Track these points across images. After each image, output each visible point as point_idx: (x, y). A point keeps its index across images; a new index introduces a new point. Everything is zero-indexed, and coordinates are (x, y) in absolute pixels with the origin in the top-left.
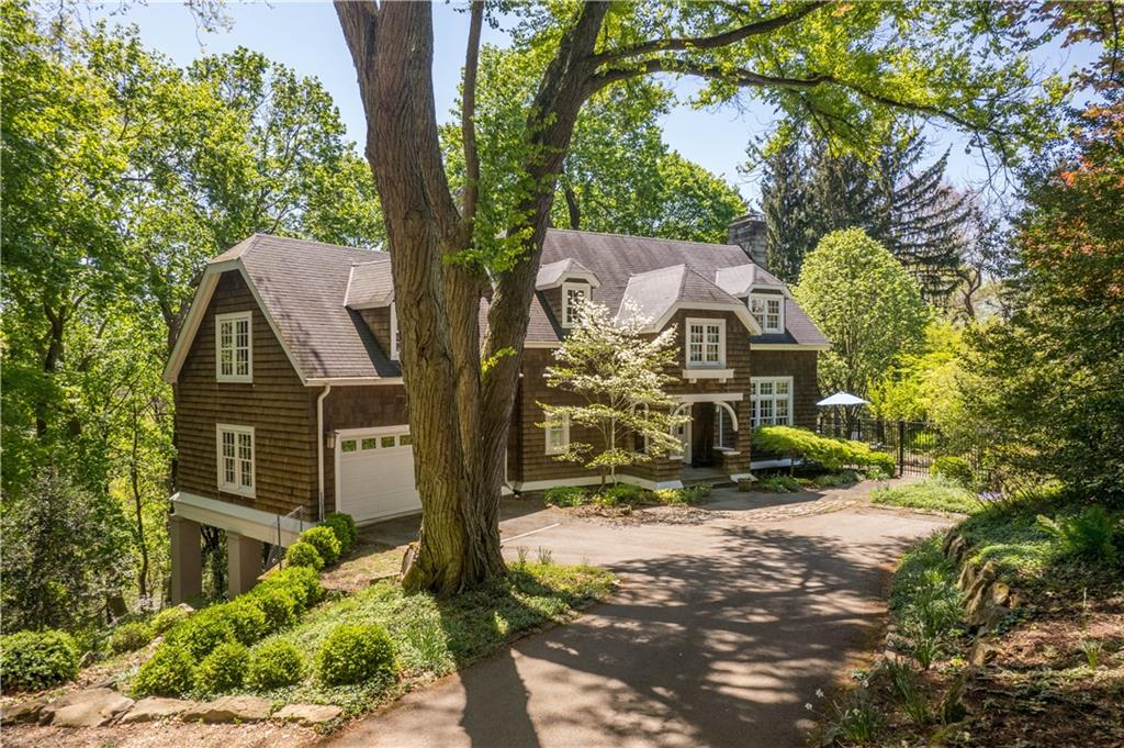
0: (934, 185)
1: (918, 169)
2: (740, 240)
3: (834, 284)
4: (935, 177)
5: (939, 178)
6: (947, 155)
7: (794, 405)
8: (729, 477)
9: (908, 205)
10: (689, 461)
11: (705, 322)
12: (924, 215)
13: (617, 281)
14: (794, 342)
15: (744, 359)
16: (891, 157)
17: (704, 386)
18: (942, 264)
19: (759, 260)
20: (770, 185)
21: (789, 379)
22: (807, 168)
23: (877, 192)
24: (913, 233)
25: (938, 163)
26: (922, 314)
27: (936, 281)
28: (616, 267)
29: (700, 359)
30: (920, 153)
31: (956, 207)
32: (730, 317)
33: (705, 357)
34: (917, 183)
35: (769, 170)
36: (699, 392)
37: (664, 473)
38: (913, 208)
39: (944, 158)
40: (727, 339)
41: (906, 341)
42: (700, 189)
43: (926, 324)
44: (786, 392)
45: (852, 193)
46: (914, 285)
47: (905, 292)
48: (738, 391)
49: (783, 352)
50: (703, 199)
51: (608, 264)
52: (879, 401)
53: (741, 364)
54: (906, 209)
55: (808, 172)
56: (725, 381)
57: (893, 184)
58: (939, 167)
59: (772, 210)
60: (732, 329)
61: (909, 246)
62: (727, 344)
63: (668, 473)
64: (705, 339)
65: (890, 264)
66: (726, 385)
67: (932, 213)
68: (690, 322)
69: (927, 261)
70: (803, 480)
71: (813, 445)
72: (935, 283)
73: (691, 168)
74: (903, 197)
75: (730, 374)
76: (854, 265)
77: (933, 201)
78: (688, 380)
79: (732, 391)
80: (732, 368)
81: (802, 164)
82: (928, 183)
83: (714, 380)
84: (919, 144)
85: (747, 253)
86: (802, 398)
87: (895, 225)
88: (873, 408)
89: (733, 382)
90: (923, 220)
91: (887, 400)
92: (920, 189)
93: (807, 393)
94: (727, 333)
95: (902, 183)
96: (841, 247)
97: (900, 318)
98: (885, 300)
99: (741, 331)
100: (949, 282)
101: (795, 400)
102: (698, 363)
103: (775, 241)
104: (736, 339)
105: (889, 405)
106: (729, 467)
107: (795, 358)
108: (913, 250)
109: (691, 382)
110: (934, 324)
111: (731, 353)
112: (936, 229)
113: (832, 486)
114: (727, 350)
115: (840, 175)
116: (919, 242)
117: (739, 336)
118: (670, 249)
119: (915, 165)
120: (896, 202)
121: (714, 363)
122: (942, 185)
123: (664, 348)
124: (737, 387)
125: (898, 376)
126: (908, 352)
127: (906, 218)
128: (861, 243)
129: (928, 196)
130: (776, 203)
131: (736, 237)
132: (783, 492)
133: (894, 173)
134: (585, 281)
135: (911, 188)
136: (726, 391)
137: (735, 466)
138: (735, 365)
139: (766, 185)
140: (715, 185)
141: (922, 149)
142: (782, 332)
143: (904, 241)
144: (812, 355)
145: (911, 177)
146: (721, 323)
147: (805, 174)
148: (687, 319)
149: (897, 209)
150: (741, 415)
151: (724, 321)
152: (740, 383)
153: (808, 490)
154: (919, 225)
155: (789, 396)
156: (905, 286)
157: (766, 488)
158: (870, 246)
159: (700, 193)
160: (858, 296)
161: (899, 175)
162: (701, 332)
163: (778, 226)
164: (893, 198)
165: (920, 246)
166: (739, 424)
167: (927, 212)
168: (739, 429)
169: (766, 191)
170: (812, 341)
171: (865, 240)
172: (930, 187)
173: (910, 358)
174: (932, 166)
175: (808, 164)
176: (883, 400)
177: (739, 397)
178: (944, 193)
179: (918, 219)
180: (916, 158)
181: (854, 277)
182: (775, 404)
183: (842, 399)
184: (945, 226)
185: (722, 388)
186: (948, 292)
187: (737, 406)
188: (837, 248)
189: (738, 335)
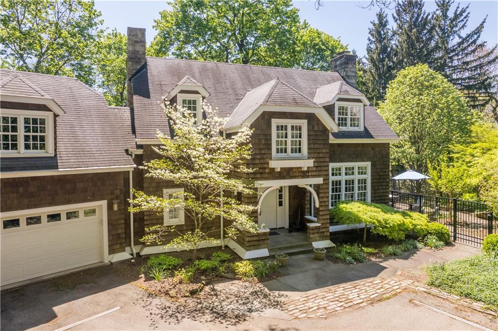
0: (474, 42)
1: (464, 33)
2: (338, 69)
3: (407, 99)
4: (476, 36)
5: (478, 37)
6: (484, 22)
7: (372, 183)
8: (311, 244)
9: (457, 55)
10: (287, 226)
11: (289, 122)
12: (468, 60)
13: (237, 95)
14: (371, 137)
15: (324, 151)
16: (446, 27)
17: (287, 173)
18: (480, 88)
19: (350, 81)
20: (372, 46)
21: (368, 165)
22: (394, 35)
23: (437, 48)
24: (460, 72)
25: (478, 28)
26: (469, 117)
27: (474, 99)
28: (239, 85)
29: (286, 152)
30: (465, 23)
31: (489, 54)
32: (311, 118)
33: (289, 150)
34: (464, 40)
35: (371, 38)
36: (284, 178)
37: (253, 243)
38: (460, 57)
39: (482, 24)
40: (309, 135)
41: (456, 136)
42: (323, 44)
43: (473, 124)
44: (365, 174)
45: (421, 49)
46: (462, 99)
47: (456, 103)
48: (319, 176)
49: (363, 145)
50: (325, 51)
51: (233, 84)
52: (436, 178)
53: (321, 155)
54: (456, 58)
55: (395, 38)
56: (306, 169)
57: (448, 43)
58: (478, 31)
59: (372, 60)
60: (313, 127)
61: (458, 79)
62: (309, 139)
63: (256, 243)
64: (289, 135)
65: (446, 85)
66: (308, 171)
67: (472, 59)
68: (275, 122)
69: (469, 88)
70: (370, 250)
71: (379, 222)
72: (474, 101)
73: (318, 34)
74: (454, 50)
75: (310, 163)
76: (422, 87)
77: (473, 51)
78: (274, 169)
79: (313, 176)
80: (313, 158)
81: (390, 33)
82: (471, 41)
83: (298, 168)
84: (465, 18)
85: (342, 77)
86: (378, 177)
87: (449, 67)
88: (432, 183)
89: (314, 169)
90: (467, 63)
91: (443, 177)
92: (465, 45)
93: (381, 174)
94: (309, 131)
95: (454, 41)
96: (412, 76)
97: (453, 120)
98: (442, 110)
99: (321, 129)
100: (484, 100)
101: (372, 179)
102: (283, 155)
103: (374, 78)
104: (316, 135)
105: (444, 181)
106: (311, 236)
107: (373, 149)
108: (460, 82)
109: (276, 170)
110: (477, 124)
111: (312, 146)
112: (476, 67)
113: (394, 255)
114: (309, 144)
115: (414, 38)
116: (464, 77)
117: (319, 133)
118: (285, 74)
119: (462, 31)
120: (449, 53)
121: (298, 155)
122: (479, 42)
123: (241, 144)
124: (317, 173)
125: (451, 159)
126: (459, 142)
127: (455, 63)
128: (425, 72)
129: (470, 49)
130: (375, 56)
131: (336, 66)
132: (350, 263)
133: (449, 36)
134: (197, 92)
135: (459, 44)
136: (308, 177)
137: (316, 235)
138: (316, 155)
139: (370, 47)
140: (332, 42)
141: (467, 21)
142: (362, 129)
143: (454, 76)
144: (386, 146)
145: (460, 37)
146: (304, 123)
147: (392, 39)
148: (273, 120)
149: (450, 58)
150: (321, 195)
151: (306, 121)
152: (320, 169)
153: (373, 259)
154: (464, 67)
155: (368, 177)
156: (457, 99)
157: (337, 258)
158: (432, 75)
159: (323, 47)
160: (423, 107)
161: (451, 37)
162: (286, 129)
163: (377, 70)
164: (448, 51)
165: (465, 79)
166: (320, 202)
167: (469, 59)
168: (320, 206)
169: (369, 50)
170: (385, 136)
171: (428, 71)
172: (472, 43)
173: (459, 147)
174: (474, 30)
175: (394, 33)
176: (440, 178)
177: (319, 181)
178: (482, 46)
179: (464, 63)
180: (463, 26)
181: (421, 94)
182: (356, 182)
183: (411, 175)
184: (481, 66)
185: (304, 174)
186: (483, 105)
187: (317, 188)
188: (409, 77)
189: (318, 131)
